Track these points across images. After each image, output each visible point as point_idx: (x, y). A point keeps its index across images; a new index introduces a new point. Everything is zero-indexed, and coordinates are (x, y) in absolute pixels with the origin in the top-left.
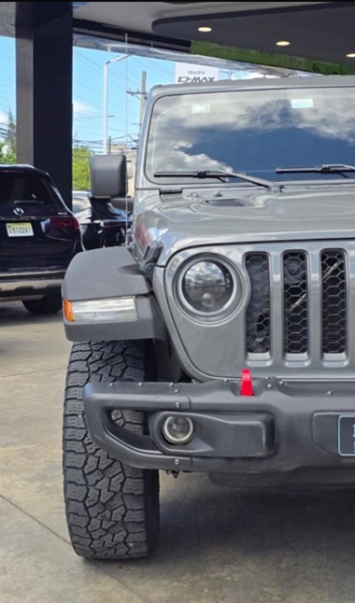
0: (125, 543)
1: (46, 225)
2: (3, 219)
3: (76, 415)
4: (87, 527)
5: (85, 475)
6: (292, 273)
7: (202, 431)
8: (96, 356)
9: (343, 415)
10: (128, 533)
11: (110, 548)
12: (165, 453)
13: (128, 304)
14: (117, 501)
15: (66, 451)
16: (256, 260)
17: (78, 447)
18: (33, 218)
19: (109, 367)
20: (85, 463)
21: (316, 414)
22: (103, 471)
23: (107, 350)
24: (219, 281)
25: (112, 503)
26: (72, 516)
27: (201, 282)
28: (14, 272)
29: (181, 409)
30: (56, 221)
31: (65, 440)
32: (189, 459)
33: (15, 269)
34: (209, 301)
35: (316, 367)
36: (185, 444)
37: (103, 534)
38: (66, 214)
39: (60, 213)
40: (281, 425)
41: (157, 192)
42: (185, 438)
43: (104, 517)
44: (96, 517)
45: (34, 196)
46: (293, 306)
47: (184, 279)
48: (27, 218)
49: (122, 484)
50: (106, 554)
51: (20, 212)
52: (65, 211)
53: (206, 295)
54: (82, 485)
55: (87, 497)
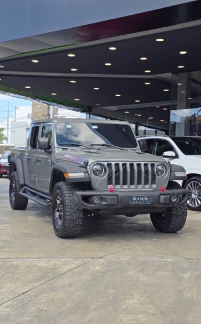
6: (116, 168)
7: (103, 199)
8: (69, 187)
9: (131, 196)
10: (78, 228)
11: (72, 232)
12: (95, 205)
14: (77, 219)
21: (126, 196)
22: (75, 212)
24: (100, 169)
27: (96, 170)
29: (99, 195)
32: (100, 206)
34: (98, 174)
35: (122, 188)
40: (119, 198)
41: (61, 149)
42: (99, 202)
43: (74, 223)
46: (117, 175)
47: (93, 169)
49: (79, 215)
53: (98, 173)
54: (70, 216)
55: (71, 218)
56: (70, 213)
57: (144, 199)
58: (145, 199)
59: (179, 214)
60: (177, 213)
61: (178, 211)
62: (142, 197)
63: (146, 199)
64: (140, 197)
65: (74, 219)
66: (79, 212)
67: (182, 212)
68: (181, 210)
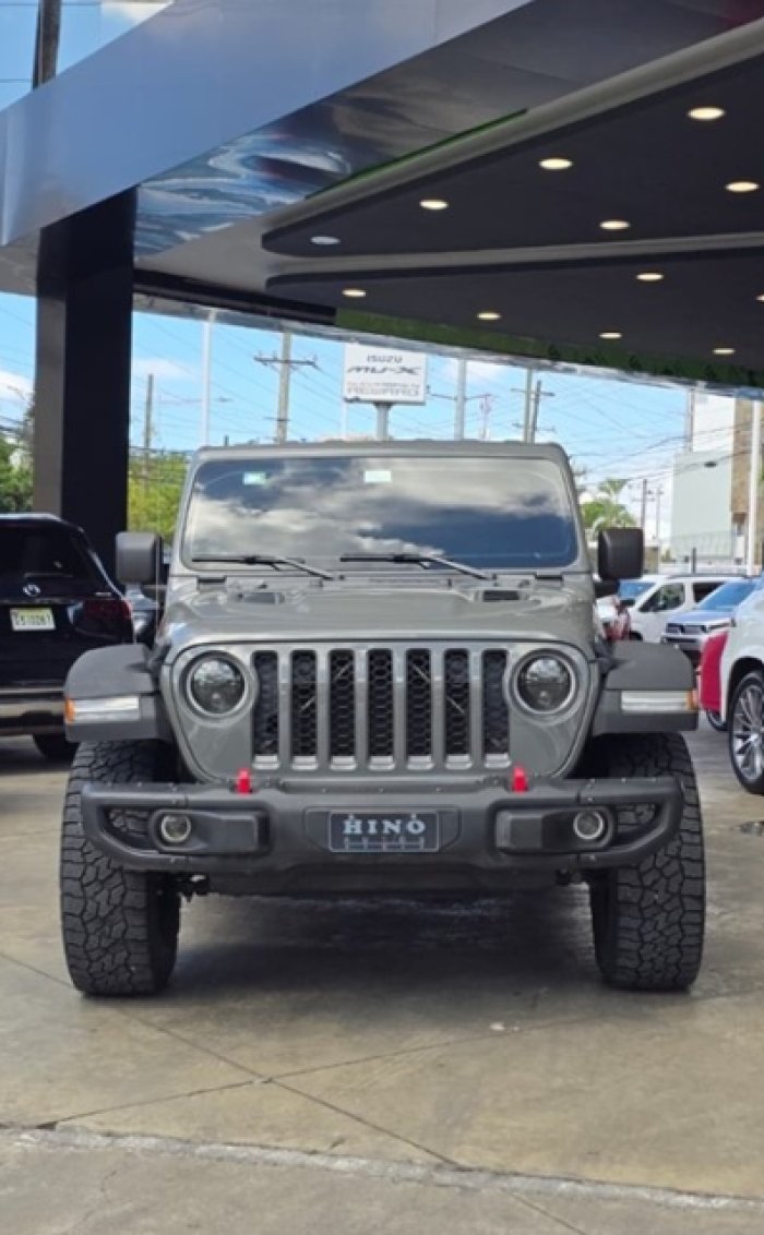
0: (126, 965)
1: (76, 612)
2: (6, 601)
3: (75, 823)
4: (84, 946)
5: (83, 886)
6: (302, 673)
7: (199, 829)
8: (101, 762)
9: (334, 812)
10: (130, 954)
11: (110, 973)
12: (161, 852)
13: (131, 703)
14: (117, 916)
15: (64, 861)
16: (264, 660)
17: (76, 856)
18: (57, 600)
19: (113, 774)
20: (84, 874)
21: (310, 811)
22: (102, 882)
23: (113, 757)
24: (229, 681)
25: (112, 917)
26: (68, 933)
27: (210, 682)
28: (20, 686)
30: (93, 606)
31: (63, 850)
32: (183, 857)
33: (23, 682)
34: (217, 702)
35: (323, 770)
36: (182, 844)
37: (102, 954)
38: (109, 594)
39: (99, 594)
40: (275, 821)
41: (195, 581)
42: (183, 838)
43: (103, 934)
44: (94, 934)
45: (58, 565)
46: (304, 707)
47: (193, 678)
48: (46, 600)
49: (123, 896)
50: (107, 982)
51: (33, 592)
52: (110, 590)
53: (216, 696)
54: (80, 898)
55: (84, 910)
56: (77, 884)
57: (403, 826)
58: (410, 827)
59: (655, 902)
60: (642, 898)
61: (650, 888)
62: (392, 818)
63: (416, 827)
64: (380, 818)
65: (102, 914)
66: (123, 883)
67: (667, 891)
68: (663, 881)
